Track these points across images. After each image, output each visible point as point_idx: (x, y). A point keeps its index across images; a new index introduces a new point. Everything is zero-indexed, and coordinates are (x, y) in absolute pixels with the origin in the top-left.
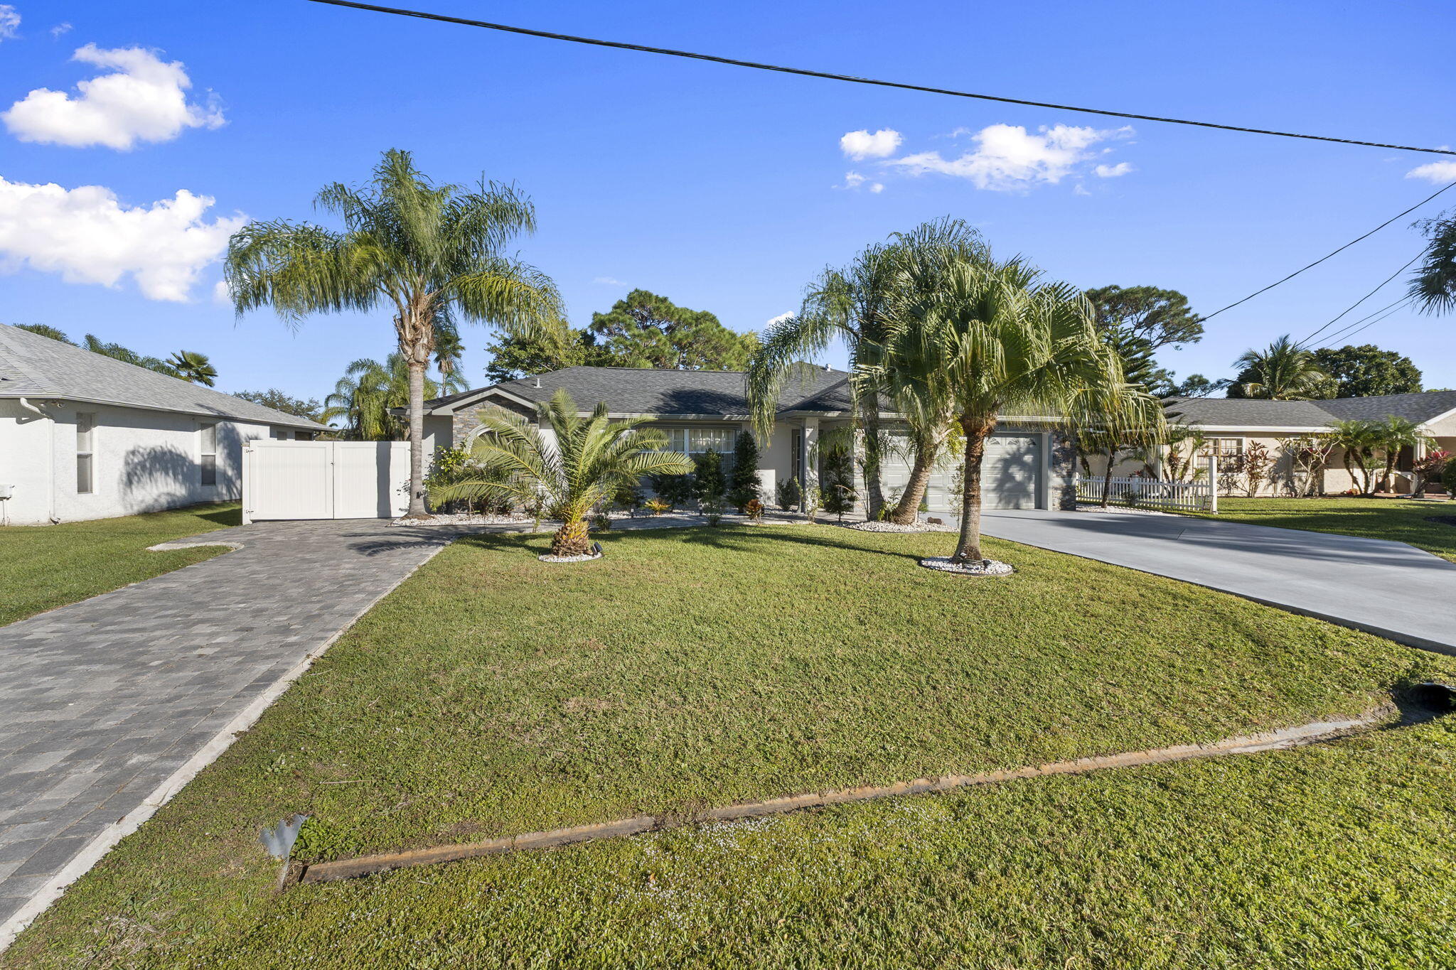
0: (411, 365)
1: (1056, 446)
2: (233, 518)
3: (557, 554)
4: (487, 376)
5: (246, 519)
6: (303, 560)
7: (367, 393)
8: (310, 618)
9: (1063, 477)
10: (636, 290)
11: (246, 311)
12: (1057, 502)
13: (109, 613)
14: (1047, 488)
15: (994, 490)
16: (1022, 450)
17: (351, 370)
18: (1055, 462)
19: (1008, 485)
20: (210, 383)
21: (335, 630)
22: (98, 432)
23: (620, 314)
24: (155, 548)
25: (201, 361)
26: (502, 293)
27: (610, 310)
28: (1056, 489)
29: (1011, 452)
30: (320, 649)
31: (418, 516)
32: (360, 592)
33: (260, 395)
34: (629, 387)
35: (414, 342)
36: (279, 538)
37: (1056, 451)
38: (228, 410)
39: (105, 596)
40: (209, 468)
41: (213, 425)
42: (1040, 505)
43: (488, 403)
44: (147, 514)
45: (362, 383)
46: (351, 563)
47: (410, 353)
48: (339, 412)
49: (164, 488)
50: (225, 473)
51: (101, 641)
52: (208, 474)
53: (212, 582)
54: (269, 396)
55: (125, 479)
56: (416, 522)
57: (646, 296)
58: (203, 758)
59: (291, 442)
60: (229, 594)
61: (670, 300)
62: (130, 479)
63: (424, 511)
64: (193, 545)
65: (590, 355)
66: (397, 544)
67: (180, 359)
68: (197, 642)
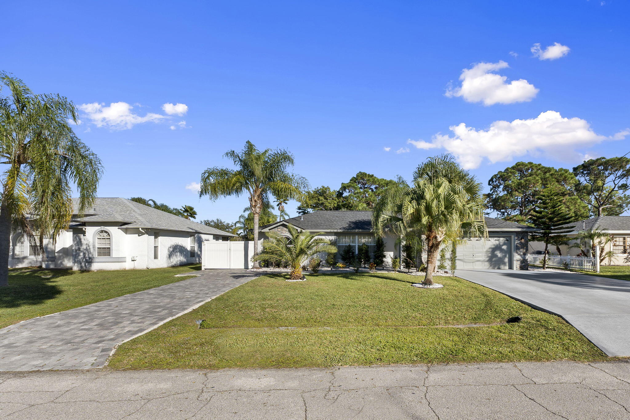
0: (254, 214)
1: (517, 242)
2: (199, 268)
3: (291, 279)
4: (297, 212)
5: (203, 268)
6: (216, 279)
7: (250, 220)
8: (214, 292)
9: (521, 255)
10: (360, 172)
11: (203, 196)
12: (518, 266)
13: (166, 289)
14: (513, 261)
15: (487, 261)
16: (501, 244)
17: (244, 211)
18: (517, 248)
19: (494, 259)
20: (194, 218)
21: (219, 294)
22: (160, 238)
23: (352, 183)
24: (176, 276)
25: (191, 209)
26: (283, 188)
27: (349, 181)
28: (518, 261)
29: (496, 244)
30: (214, 298)
31: (256, 268)
32: (229, 287)
33: (213, 221)
34: (337, 219)
35: (255, 206)
36: (211, 274)
37: (517, 244)
38: (199, 230)
39: (164, 286)
40: (193, 251)
41: (194, 235)
42: (511, 267)
43: (281, 227)
44: (173, 267)
45: (248, 217)
46: (230, 280)
47: (254, 210)
48: (240, 228)
49: (179, 258)
50: (197, 253)
51: (165, 294)
52: (192, 254)
53: (191, 284)
54: (216, 221)
55: (168, 256)
56: (255, 270)
57: (365, 174)
58: (186, 312)
59: (221, 241)
60: (195, 286)
61: (375, 176)
62: (170, 256)
63: (258, 266)
64: (187, 275)
65: (339, 202)
66: (245, 276)
67: (184, 209)
68: (186, 295)
